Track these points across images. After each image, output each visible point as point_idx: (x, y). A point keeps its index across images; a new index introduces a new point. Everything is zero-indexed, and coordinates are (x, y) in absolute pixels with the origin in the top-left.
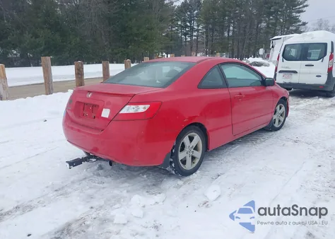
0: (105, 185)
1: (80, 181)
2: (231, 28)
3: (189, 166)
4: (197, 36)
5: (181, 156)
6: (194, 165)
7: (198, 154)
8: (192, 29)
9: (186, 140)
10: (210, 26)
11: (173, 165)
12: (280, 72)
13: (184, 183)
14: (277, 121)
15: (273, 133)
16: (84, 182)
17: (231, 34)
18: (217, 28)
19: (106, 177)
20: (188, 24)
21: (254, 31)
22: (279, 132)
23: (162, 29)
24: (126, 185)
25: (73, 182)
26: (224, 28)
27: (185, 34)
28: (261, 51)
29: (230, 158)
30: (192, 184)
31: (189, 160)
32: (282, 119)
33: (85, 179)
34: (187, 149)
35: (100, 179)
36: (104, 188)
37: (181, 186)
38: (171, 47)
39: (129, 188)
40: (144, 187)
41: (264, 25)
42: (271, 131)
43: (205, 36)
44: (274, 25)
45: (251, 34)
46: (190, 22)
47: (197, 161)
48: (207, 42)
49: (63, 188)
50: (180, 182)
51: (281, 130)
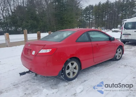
0: (35, 84)
1: (25, 81)
2: (106, 17)
3: (71, 76)
4: (92, 21)
5: (67, 72)
6: (74, 76)
7: (76, 71)
8: (90, 18)
9: (70, 64)
10: (97, 16)
11: (63, 76)
12: (123, 34)
13: (68, 84)
14: (118, 56)
15: (116, 61)
16: (27, 82)
17: (106, 19)
18: (100, 17)
19: (37, 80)
20: (88, 16)
21: (116, 18)
22: (119, 61)
23: (77, 18)
24: (43, 84)
25: (22, 82)
26: (103, 17)
27: (87, 20)
28: (119, 26)
29: (93, 73)
30: (72, 85)
31: (71, 74)
32: (120, 55)
33: (28, 80)
34: (70, 69)
35: (34, 81)
36: (34, 85)
37: (66, 86)
38: (81, 25)
39: (44, 86)
40: (50, 85)
41: (120, 15)
42: (115, 61)
43: (95, 20)
44: (125, 15)
45: (114, 19)
46: (89, 15)
47: (75, 74)
48: (96, 23)
49: (17, 84)
50: (66, 84)
51: (120, 60)
